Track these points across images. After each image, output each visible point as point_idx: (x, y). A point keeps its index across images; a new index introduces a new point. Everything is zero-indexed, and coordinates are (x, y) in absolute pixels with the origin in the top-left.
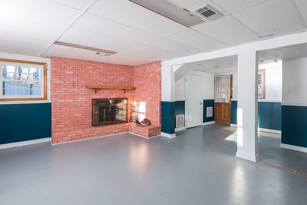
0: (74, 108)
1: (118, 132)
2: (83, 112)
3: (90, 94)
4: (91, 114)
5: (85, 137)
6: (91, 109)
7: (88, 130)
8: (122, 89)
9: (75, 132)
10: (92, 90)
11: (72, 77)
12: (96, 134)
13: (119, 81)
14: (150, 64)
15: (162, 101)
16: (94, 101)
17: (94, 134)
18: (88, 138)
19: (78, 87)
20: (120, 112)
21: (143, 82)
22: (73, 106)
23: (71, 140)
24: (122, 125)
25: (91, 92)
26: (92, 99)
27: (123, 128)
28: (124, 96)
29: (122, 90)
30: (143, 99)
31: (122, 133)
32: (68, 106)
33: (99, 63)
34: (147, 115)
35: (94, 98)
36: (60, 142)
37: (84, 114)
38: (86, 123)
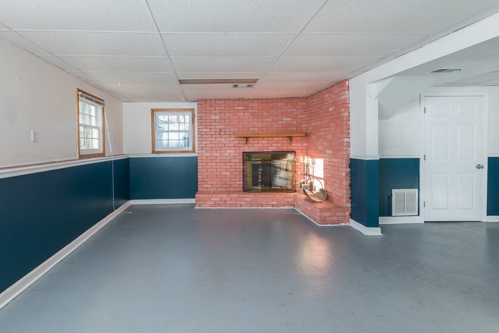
0: (222, 164)
1: (277, 205)
2: (231, 170)
3: (240, 145)
4: (242, 173)
5: (231, 205)
6: (242, 167)
7: (235, 195)
8: (287, 137)
9: (219, 196)
10: (242, 139)
11: (219, 124)
12: (245, 203)
13: (282, 124)
14: (329, 89)
15: (350, 157)
16: (245, 155)
17: (242, 203)
18: (235, 207)
19: (226, 136)
20: (282, 174)
21: (319, 123)
22: (219, 161)
23: (214, 205)
24: (284, 194)
25: (241, 142)
26: (243, 153)
27: (285, 200)
28: (291, 148)
29: (287, 139)
30: (321, 153)
31: (283, 208)
32: (214, 161)
33: (251, 100)
34: (326, 184)
35: (246, 151)
36: (203, 206)
37: (233, 173)
38: (236, 186)
